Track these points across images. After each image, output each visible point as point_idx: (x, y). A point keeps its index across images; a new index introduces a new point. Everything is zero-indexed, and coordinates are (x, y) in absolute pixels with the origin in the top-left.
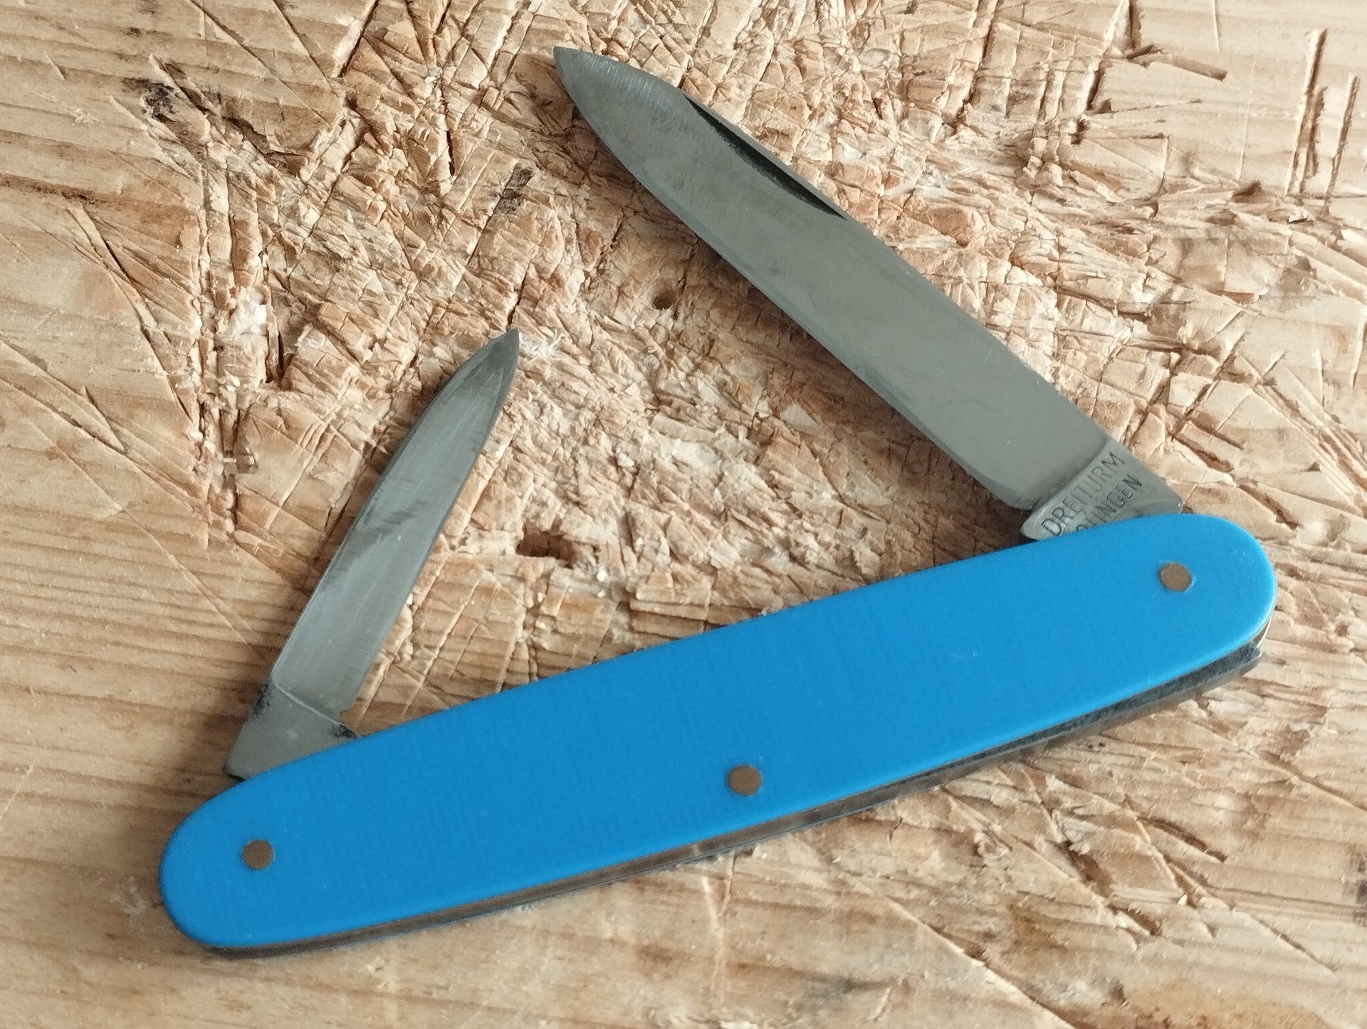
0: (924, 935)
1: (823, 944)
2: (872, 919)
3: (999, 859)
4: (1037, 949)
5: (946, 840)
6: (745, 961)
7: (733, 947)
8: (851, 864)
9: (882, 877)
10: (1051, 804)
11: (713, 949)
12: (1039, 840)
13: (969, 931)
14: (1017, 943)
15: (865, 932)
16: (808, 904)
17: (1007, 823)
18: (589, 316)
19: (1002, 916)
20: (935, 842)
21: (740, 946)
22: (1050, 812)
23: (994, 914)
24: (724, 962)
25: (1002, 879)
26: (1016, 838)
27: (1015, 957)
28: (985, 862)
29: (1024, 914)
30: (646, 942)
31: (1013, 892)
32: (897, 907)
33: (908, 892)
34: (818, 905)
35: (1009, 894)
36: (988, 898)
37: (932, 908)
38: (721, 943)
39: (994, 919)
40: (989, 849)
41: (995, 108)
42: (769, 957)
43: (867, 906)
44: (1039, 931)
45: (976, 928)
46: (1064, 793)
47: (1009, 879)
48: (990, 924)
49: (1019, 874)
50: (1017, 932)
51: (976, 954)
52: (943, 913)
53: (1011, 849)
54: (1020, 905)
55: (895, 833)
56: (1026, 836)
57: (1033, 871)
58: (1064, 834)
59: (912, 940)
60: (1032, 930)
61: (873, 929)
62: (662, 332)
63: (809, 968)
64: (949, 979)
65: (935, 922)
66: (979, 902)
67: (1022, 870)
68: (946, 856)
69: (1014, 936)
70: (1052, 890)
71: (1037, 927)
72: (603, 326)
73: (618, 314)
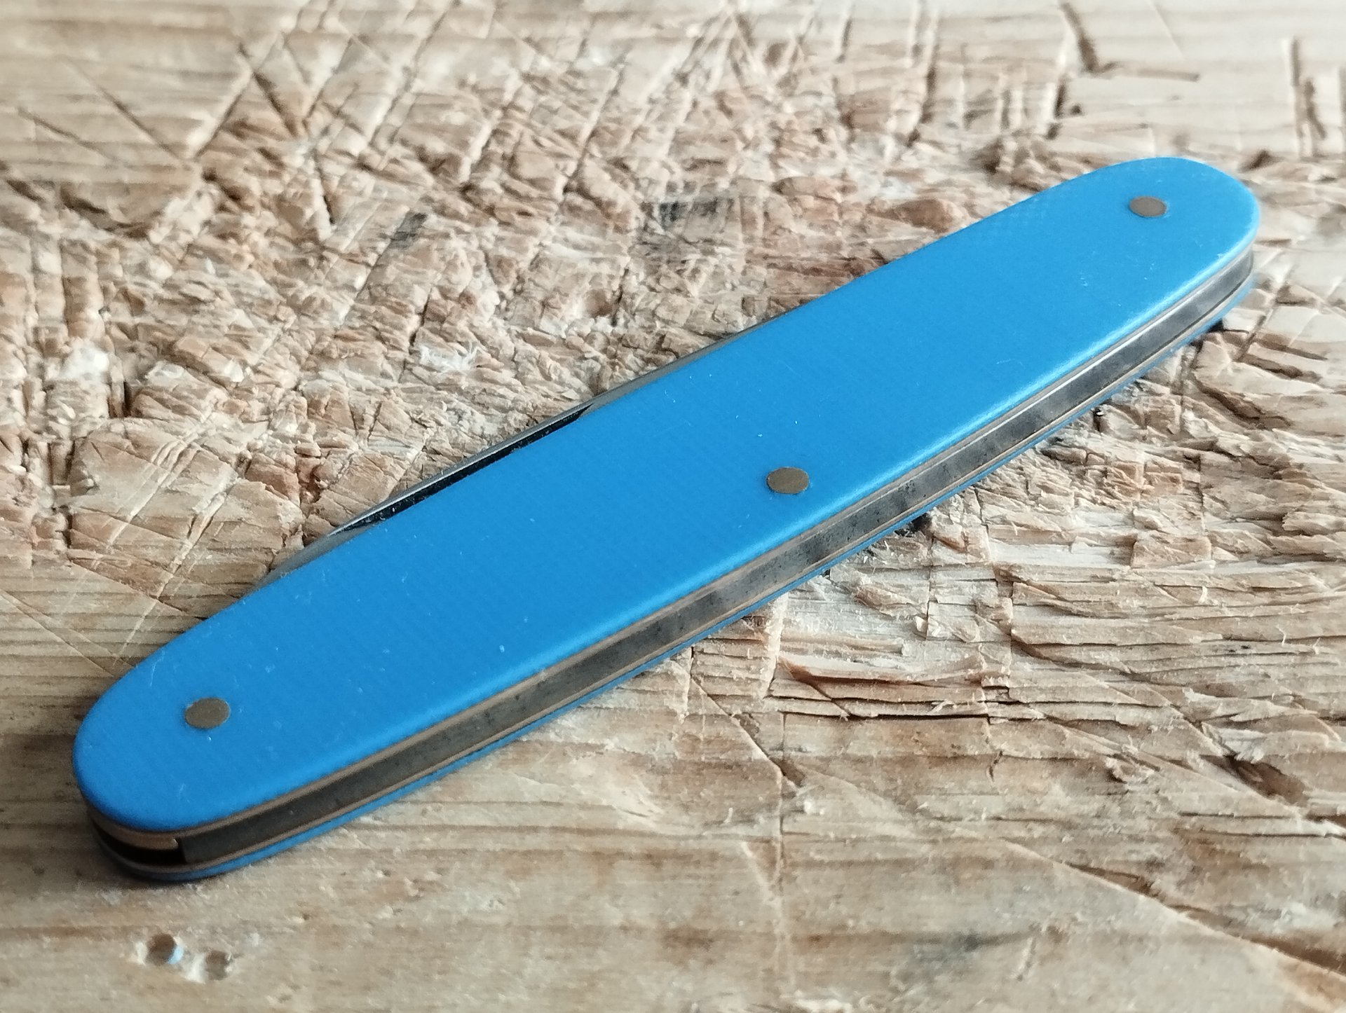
0: (1063, 875)
1: (924, 898)
2: (988, 864)
3: (1145, 782)
4: (1225, 873)
5: (1066, 772)
6: (815, 931)
7: (798, 919)
8: (945, 809)
9: (987, 819)
10: (1197, 719)
11: (769, 923)
12: (1192, 756)
13: (1126, 862)
14: (1195, 870)
15: (981, 878)
16: (896, 856)
17: (1143, 745)
18: (509, 331)
19: (1165, 841)
20: (1052, 775)
21: (807, 916)
22: (1200, 727)
23: (1154, 840)
24: (788, 937)
25: (1154, 802)
26: (1161, 757)
27: (1197, 886)
28: (1127, 787)
29: (1196, 836)
30: (672, 925)
31: (1174, 815)
32: (1019, 849)
33: (1030, 830)
34: (909, 855)
35: (1168, 819)
36: (1142, 824)
37: (1068, 844)
38: (780, 915)
39: (1156, 845)
40: (1126, 771)
41: (952, 125)
42: (851, 923)
43: (977, 850)
44: (1222, 852)
45: (1134, 857)
46: (1212, 703)
47: (1165, 800)
48: (1152, 851)
49: (1175, 794)
50: (1193, 858)
51: (1145, 888)
52: (1081, 847)
53: (1157, 769)
54: (1187, 827)
55: (996, 768)
56: (1176, 755)
57: (1193, 790)
58: (1224, 746)
59: (1049, 880)
60: (1213, 853)
61: (991, 874)
62: (600, 340)
63: (912, 929)
64: (1113, 918)
65: (1075, 859)
66: (1130, 828)
67: (1179, 790)
68: (1071, 789)
69: (1190, 863)
70: (1227, 806)
71: (1218, 847)
72: (527, 339)
73: (545, 324)
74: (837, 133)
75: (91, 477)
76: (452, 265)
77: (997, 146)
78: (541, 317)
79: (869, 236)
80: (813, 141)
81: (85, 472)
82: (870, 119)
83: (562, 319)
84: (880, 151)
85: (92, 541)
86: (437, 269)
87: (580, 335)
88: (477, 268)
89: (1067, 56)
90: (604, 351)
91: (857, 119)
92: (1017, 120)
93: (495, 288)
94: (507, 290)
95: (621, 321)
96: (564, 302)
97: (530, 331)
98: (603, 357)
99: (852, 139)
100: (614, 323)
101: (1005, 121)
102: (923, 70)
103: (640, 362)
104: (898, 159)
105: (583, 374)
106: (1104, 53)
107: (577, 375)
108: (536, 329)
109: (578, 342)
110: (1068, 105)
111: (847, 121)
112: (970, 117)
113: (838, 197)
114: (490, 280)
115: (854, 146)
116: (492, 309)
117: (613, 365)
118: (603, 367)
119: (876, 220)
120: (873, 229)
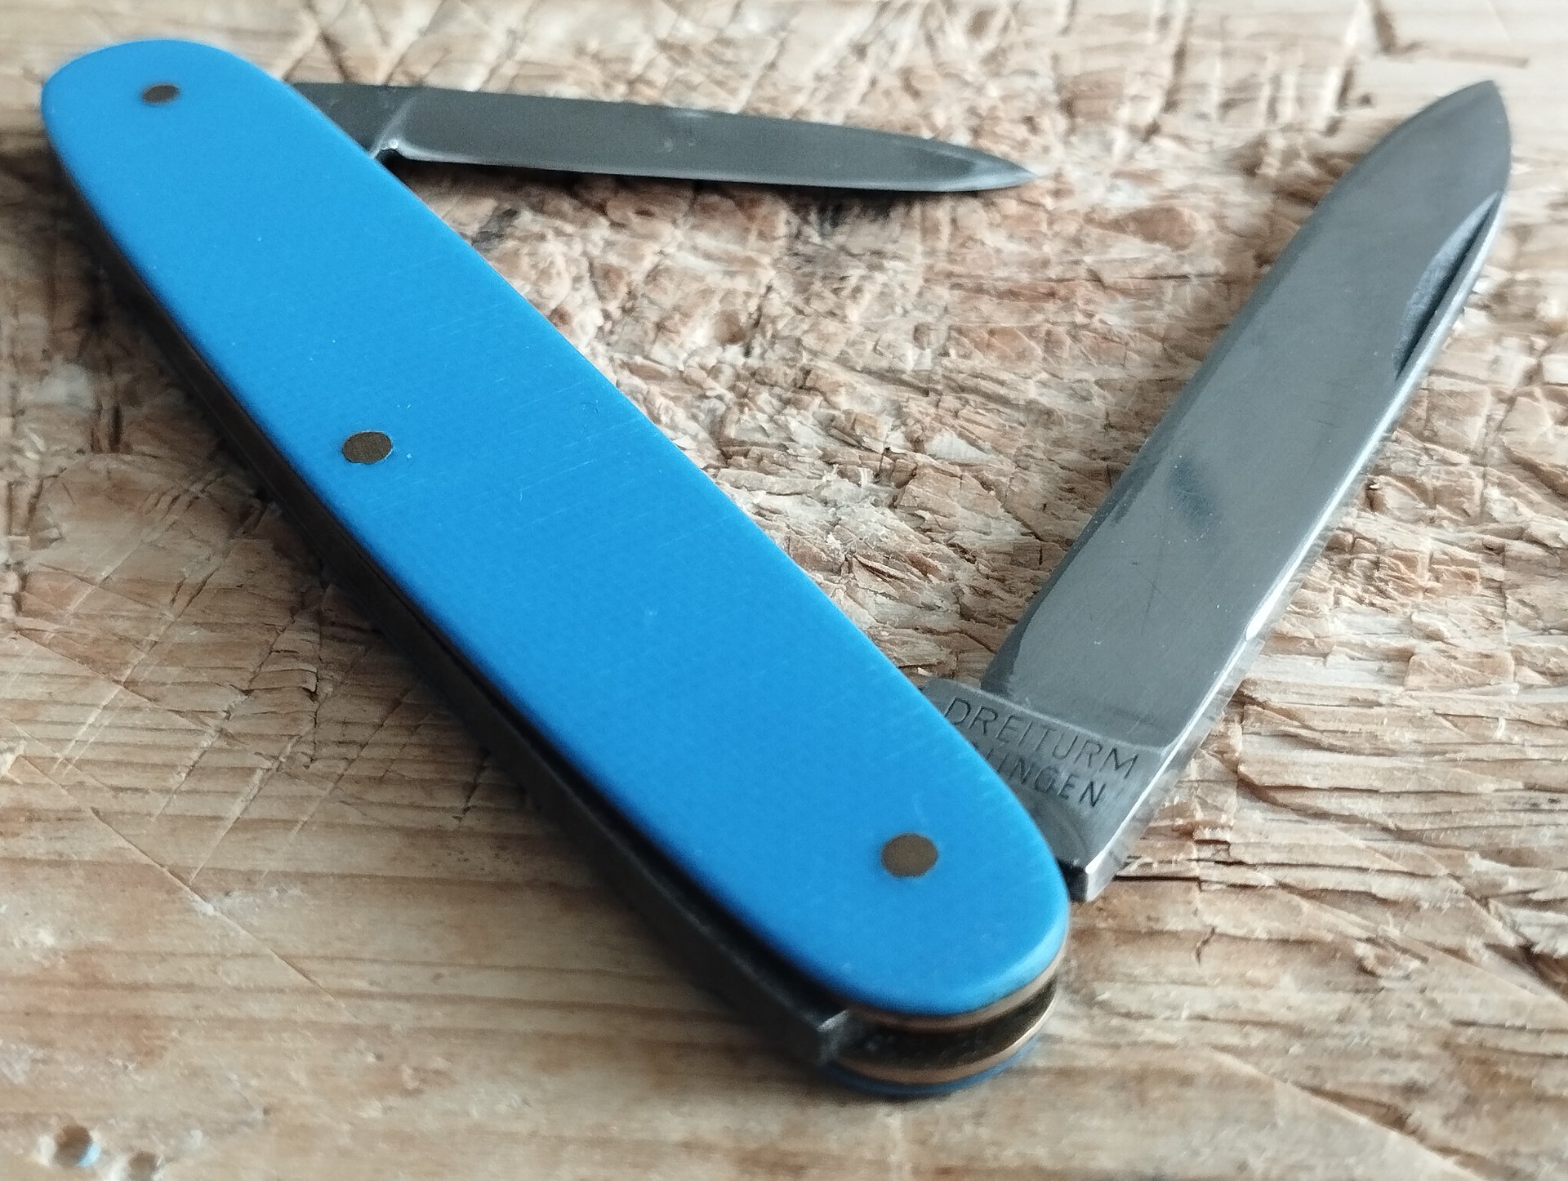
0: (1289, 1099)
1: (1096, 1122)
2: (1186, 1080)
3: (1407, 977)
4: (1510, 1107)
5: (1299, 958)
6: (945, 1161)
7: (923, 1143)
8: (1130, 1000)
9: (1191, 1018)
10: (1483, 895)
11: (882, 1148)
12: (1473, 944)
13: (1375, 1086)
14: (1471, 1102)
15: (1175, 1098)
16: (1059, 1063)
17: (1408, 926)
19: (1433, 1060)
20: (1282, 963)
21: (935, 1140)
22: (1486, 905)
23: (1415, 1057)
24: (908, 1167)
25: (1419, 1005)
26: (1431, 945)
27: (1470, 1122)
28: (1382, 983)
29: (1473, 1054)
30: (752, 1146)
31: (1445, 1024)
32: (1229, 1061)
33: (1246, 1036)
34: (1079, 1063)
35: (1434, 1029)
36: (1400, 1035)
37: (1297, 1057)
38: (899, 1136)
39: (1417, 1064)
40: (1382, 961)
42: (989, 1152)
43: (1170, 1061)
44: (1508, 1077)
45: (1386, 1079)
46: (1504, 874)
47: (1432, 1003)
48: (1410, 1072)
49: (1448, 996)
50: (1467, 1083)
51: (1398, 1121)
52: (1316, 1062)
53: (1424, 960)
54: (1462, 1040)
55: (1206, 950)
56: (1451, 941)
57: (1473, 990)
58: (1518, 933)
59: (1268, 1105)
60: (1494, 1078)
61: (1190, 1093)
62: (728, 372)
63: (1076, 1163)
64: (1351, 1161)
65: (1305, 1078)
66: (1383, 1039)
67: (1454, 990)
68: (1306, 983)
69: (1462, 1090)
70: (1518, 1014)
71: (1503, 1070)
72: (634, 370)
73: (658, 352)
74: (1054, 123)
75: (56, 526)
76: (545, 274)
77: (1260, 144)
78: (654, 342)
79: (1087, 252)
80: (1022, 132)
81: (50, 520)
82: (1097, 105)
83: (681, 346)
84: (1108, 147)
85: (47, 607)
86: (526, 279)
87: (702, 367)
88: (577, 280)
89: (1358, 32)
90: (732, 388)
91: (1081, 105)
92: (1288, 111)
93: (599, 304)
94: (613, 307)
95: (757, 351)
96: (685, 325)
97: (639, 359)
98: (730, 396)
99: (1072, 130)
100: (747, 353)
101: (1272, 112)
102: (1170, 46)
103: (775, 402)
104: (1130, 156)
105: (702, 416)
106: (1405, 31)
107: (694, 418)
108: (646, 357)
109: (698, 375)
110: (1355, 93)
111: (1068, 107)
112: (1227, 106)
113: (1049, 202)
114: (592, 294)
115: (1074, 139)
116: (592, 331)
117: (742, 406)
118: (728, 408)
119: (1095, 232)
120: (1090, 242)
